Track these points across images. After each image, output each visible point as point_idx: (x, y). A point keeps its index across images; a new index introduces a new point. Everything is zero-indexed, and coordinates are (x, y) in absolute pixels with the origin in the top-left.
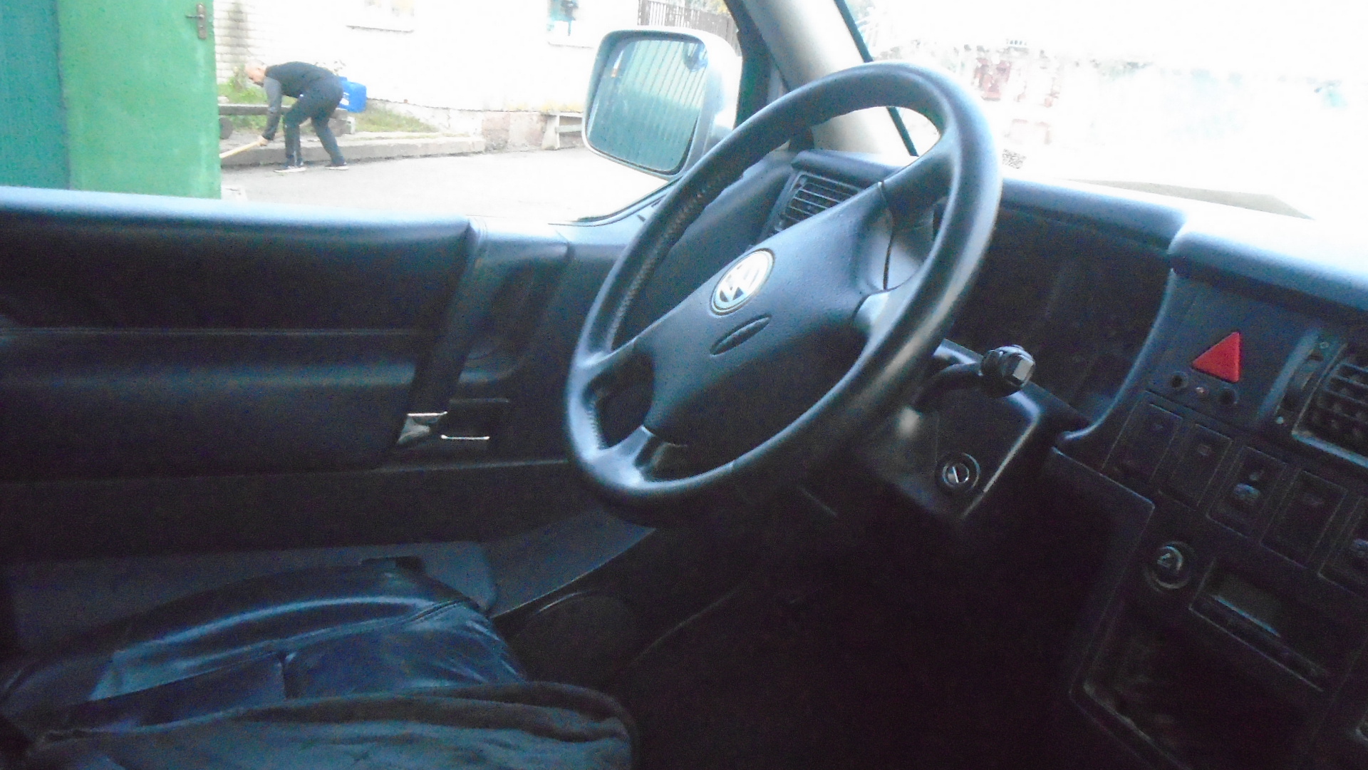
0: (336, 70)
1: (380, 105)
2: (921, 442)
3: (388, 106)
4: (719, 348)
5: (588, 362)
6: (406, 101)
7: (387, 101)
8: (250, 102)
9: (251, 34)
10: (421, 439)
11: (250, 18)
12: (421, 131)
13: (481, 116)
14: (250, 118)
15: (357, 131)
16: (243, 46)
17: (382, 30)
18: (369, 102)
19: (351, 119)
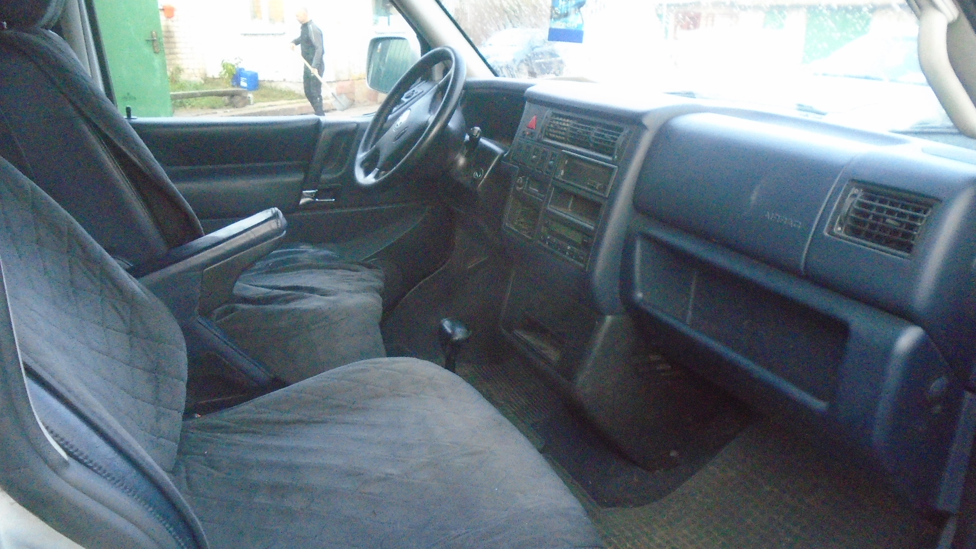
0: (237, 64)
1: (267, 84)
2: (468, 166)
3: (273, 85)
4: (396, 139)
5: (361, 156)
6: (284, 80)
7: (272, 81)
8: (183, 90)
9: (177, 45)
10: (308, 203)
11: (176, 35)
12: (296, 99)
13: (335, 85)
14: (184, 100)
15: (255, 103)
16: (174, 54)
17: (263, 35)
18: (261, 83)
19: (250, 95)
